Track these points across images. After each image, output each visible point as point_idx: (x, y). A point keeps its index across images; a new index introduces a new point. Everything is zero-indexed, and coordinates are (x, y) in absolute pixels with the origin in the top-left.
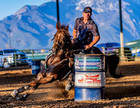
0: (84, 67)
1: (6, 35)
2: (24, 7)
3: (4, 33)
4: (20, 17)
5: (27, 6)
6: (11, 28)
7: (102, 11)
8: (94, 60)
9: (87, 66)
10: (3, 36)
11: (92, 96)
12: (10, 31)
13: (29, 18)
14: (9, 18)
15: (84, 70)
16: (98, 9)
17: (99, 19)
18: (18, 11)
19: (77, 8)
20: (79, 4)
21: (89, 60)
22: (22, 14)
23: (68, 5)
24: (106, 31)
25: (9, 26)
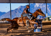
4: (19, 9)
5: (21, 6)
6: (17, 12)
7: (42, 7)
10: (15, 14)
11: (39, 31)
12: (16, 13)
14: (16, 9)
19: (35, 7)
20: (35, 5)
23: (32, 6)
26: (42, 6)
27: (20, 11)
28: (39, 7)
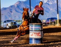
0: (34, 29)
1: (10, 14)
2: (18, 2)
3: (9, 13)
4: (16, 6)
5: (19, 1)
7: (52, 4)
8: (38, 26)
9: (35, 29)
10: (9, 14)
12: (11, 12)
13: (20, 7)
14: (11, 6)
15: (33, 30)
16: (50, 3)
17: (50, 7)
18: (15, 4)
21: (36, 26)
22: (17, 5)
23: (37, 1)
24: (53, 12)
25: (11, 10)
26: (52, 1)
27: (17, 9)
28: (48, 3)
